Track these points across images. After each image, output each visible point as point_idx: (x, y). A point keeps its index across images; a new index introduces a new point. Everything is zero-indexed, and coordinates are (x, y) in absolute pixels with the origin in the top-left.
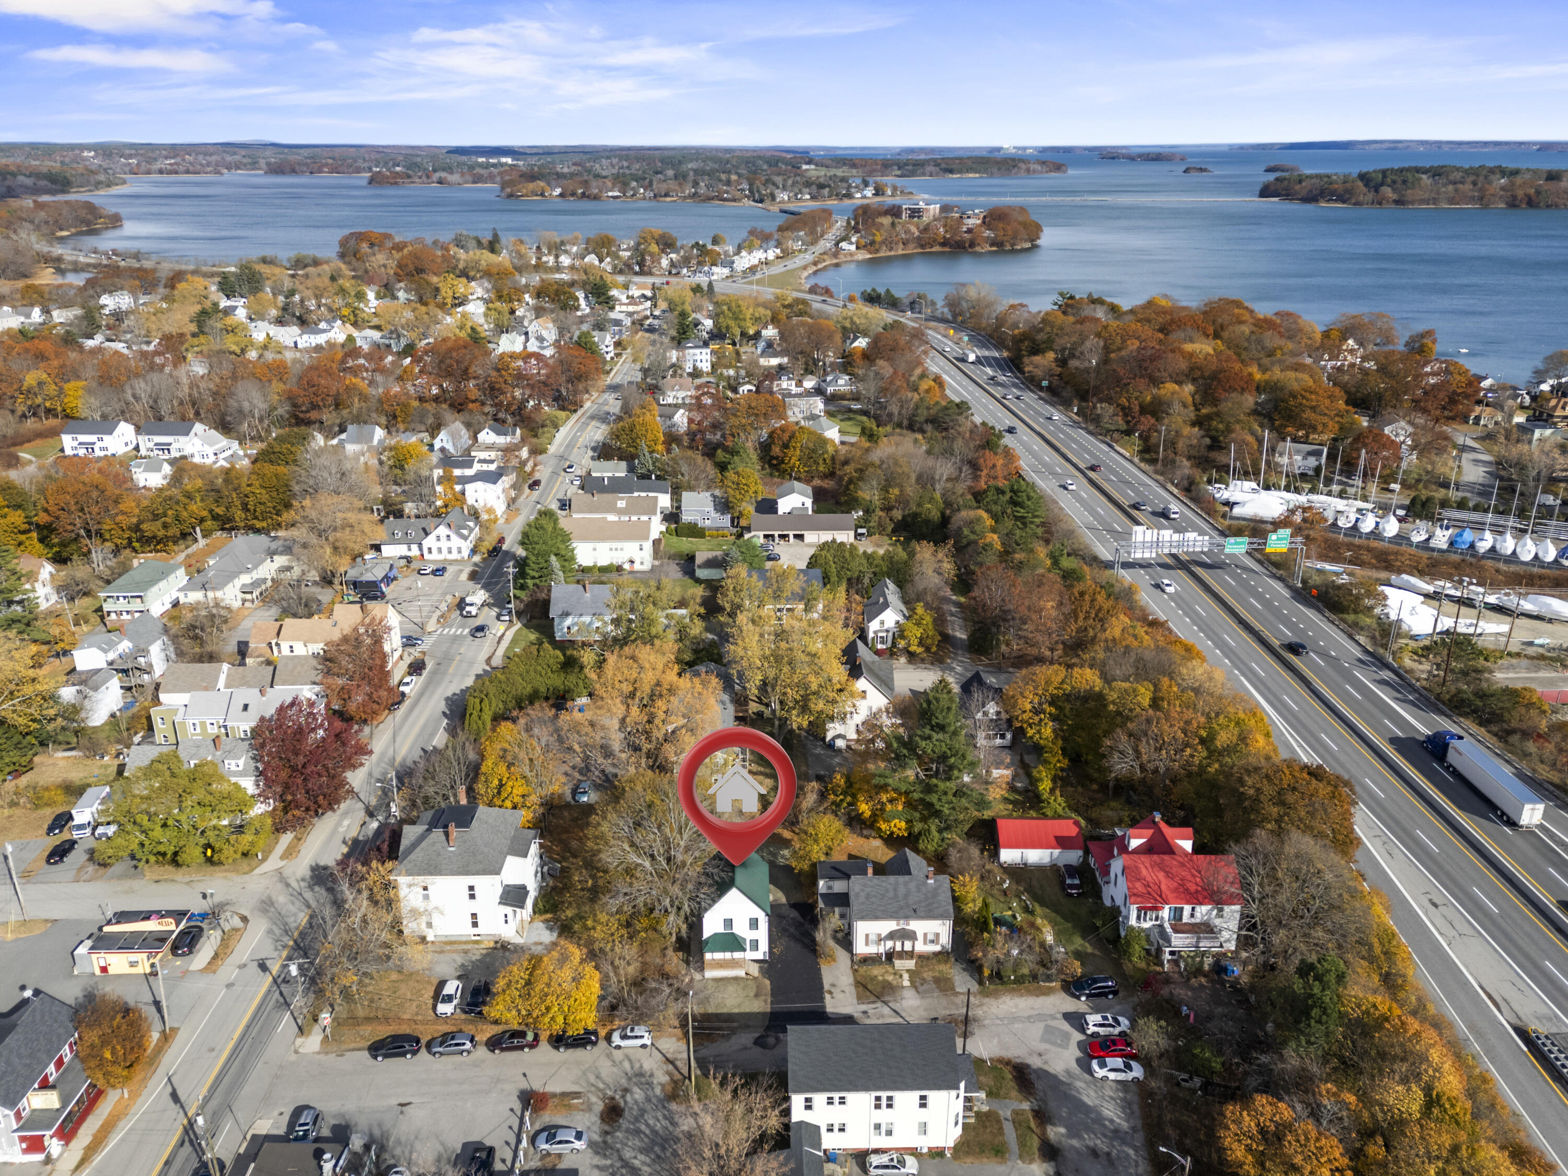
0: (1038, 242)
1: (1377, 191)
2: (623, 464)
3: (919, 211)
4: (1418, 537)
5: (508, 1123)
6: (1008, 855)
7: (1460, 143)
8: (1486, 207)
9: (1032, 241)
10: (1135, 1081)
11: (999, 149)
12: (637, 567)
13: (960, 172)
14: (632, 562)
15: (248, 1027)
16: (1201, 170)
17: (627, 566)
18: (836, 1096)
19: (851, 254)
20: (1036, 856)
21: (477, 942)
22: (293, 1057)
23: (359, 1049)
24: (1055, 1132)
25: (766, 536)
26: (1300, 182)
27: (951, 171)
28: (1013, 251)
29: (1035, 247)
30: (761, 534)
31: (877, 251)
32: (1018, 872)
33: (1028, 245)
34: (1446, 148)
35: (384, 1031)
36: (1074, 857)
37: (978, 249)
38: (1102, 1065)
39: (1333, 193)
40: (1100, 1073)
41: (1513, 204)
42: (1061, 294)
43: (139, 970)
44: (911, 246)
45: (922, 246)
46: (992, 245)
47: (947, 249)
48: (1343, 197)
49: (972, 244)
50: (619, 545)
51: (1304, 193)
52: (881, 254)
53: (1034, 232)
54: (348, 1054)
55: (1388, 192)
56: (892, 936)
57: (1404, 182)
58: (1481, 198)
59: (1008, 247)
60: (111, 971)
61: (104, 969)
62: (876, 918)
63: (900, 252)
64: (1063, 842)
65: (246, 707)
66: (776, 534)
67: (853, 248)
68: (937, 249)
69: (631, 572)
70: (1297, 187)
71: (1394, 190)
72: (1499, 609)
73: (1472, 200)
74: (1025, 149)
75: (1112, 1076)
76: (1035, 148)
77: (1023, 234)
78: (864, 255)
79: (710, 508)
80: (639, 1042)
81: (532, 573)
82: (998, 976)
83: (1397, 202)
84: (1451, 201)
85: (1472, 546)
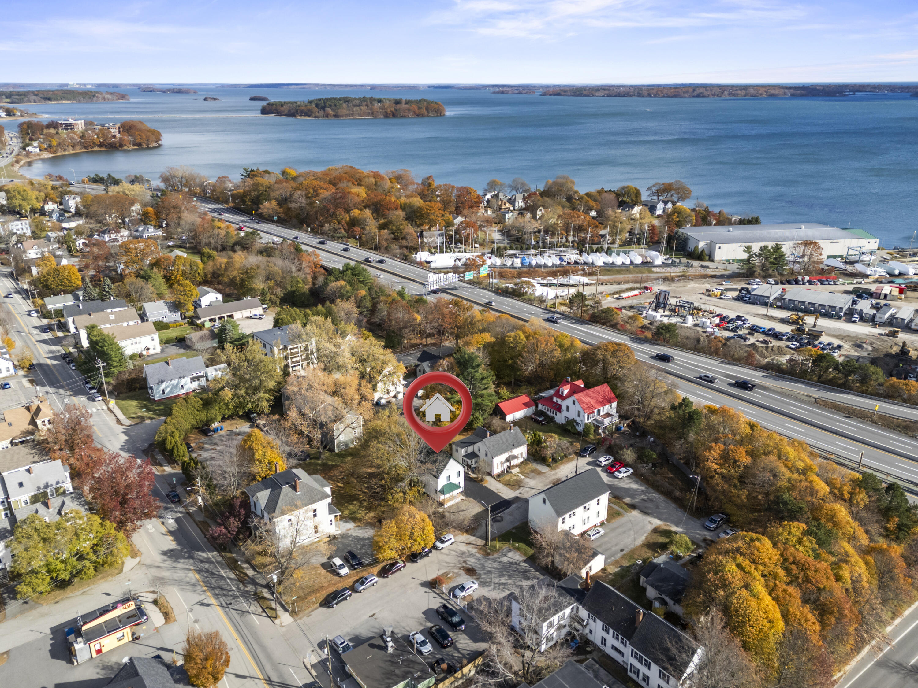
0: (160, 142)
1: (324, 110)
2: (70, 296)
3: (70, 124)
4: (509, 264)
5: (431, 598)
6: (509, 418)
7: (334, 86)
8: (375, 117)
9: (157, 142)
10: (632, 474)
11: (67, 85)
12: (151, 352)
13: (56, 99)
14: (148, 349)
15: (237, 631)
16: (214, 99)
17: (145, 353)
18: (572, 512)
19: (38, 155)
20: (519, 415)
21: (319, 541)
22: (284, 629)
23: (316, 609)
24: (627, 500)
25: (210, 320)
26: (282, 106)
27: (50, 99)
28: (149, 148)
29: (160, 146)
30: (207, 319)
31: (55, 152)
32: (516, 423)
33: (155, 145)
34: (328, 88)
35: (322, 595)
36: (531, 410)
37: (125, 148)
38: (620, 472)
39: (302, 112)
40: (621, 475)
41: (386, 116)
42: (245, 169)
43: (125, 640)
44: (78, 147)
45: (86, 147)
46: (134, 145)
47: (103, 149)
48: (308, 113)
49: (121, 146)
50: (137, 340)
51: (286, 112)
52: (59, 154)
53: (157, 136)
54: (313, 613)
55: (329, 110)
56: (508, 460)
57: (335, 105)
58: (372, 113)
59: (145, 146)
60: (104, 650)
61: (99, 651)
62: (501, 454)
63: (72, 152)
64: (527, 405)
65: (21, 485)
66: (216, 317)
67: (37, 150)
68: (96, 149)
69: (149, 356)
70: (282, 109)
71: (332, 110)
72: (561, 285)
73: (368, 114)
74: (85, 85)
75: (625, 475)
76: (92, 85)
77: (153, 138)
78: (46, 155)
79: (166, 310)
80: (450, 542)
81: (115, 364)
82: (554, 460)
83: (336, 116)
84: (360, 115)
85: (530, 264)
